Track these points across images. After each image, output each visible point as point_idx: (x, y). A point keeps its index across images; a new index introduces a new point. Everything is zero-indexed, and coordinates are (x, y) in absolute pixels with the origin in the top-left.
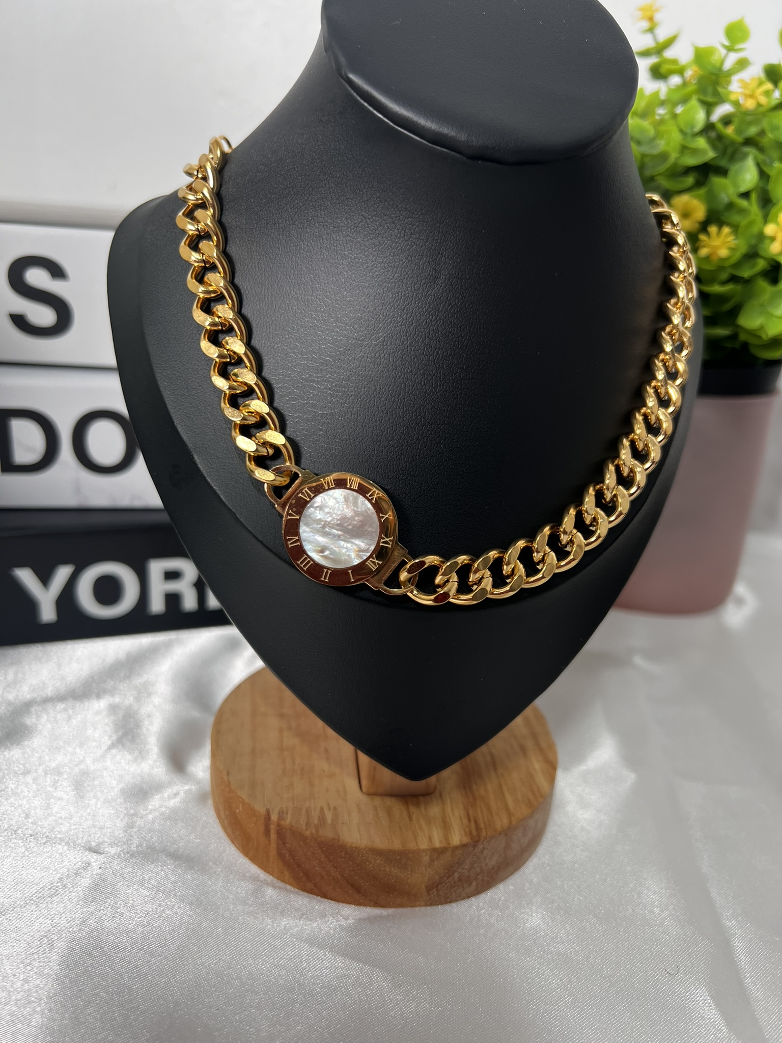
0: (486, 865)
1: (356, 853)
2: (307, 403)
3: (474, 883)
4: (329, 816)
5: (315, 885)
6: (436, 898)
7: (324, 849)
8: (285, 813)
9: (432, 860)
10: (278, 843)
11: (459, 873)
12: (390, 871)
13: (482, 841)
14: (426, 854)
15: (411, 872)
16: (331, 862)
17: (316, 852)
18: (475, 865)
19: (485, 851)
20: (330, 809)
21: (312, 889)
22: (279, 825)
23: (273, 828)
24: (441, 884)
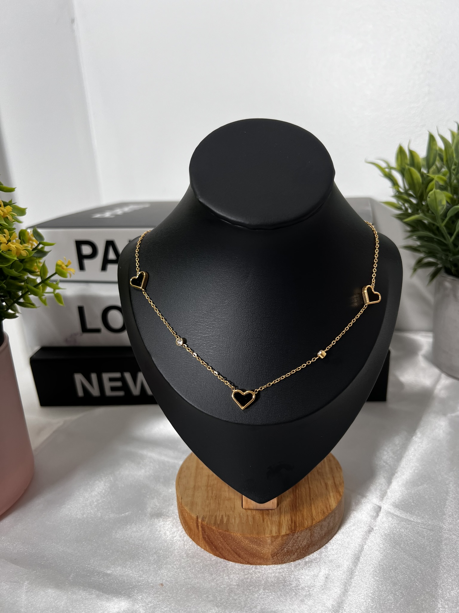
0: (301, 545)
1: (236, 538)
2: (198, 332)
3: (296, 554)
4: (225, 520)
5: (220, 553)
6: (277, 561)
7: (222, 535)
8: (205, 518)
9: (272, 542)
10: (202, 532)
11: (287, 548)
12: (253, 547)
13: (296, 533)
14: (269, 539)
15: (263, 547)
16: (225, 542)
17: (218, 537)
18: (295, 545)
19: (299, 537)
20: (226, 516)
21: (219, 555)
22: (202, 524)
23: (199, 524)
24: (279, 554)
